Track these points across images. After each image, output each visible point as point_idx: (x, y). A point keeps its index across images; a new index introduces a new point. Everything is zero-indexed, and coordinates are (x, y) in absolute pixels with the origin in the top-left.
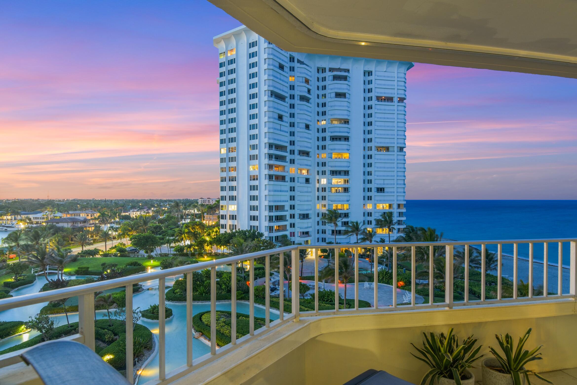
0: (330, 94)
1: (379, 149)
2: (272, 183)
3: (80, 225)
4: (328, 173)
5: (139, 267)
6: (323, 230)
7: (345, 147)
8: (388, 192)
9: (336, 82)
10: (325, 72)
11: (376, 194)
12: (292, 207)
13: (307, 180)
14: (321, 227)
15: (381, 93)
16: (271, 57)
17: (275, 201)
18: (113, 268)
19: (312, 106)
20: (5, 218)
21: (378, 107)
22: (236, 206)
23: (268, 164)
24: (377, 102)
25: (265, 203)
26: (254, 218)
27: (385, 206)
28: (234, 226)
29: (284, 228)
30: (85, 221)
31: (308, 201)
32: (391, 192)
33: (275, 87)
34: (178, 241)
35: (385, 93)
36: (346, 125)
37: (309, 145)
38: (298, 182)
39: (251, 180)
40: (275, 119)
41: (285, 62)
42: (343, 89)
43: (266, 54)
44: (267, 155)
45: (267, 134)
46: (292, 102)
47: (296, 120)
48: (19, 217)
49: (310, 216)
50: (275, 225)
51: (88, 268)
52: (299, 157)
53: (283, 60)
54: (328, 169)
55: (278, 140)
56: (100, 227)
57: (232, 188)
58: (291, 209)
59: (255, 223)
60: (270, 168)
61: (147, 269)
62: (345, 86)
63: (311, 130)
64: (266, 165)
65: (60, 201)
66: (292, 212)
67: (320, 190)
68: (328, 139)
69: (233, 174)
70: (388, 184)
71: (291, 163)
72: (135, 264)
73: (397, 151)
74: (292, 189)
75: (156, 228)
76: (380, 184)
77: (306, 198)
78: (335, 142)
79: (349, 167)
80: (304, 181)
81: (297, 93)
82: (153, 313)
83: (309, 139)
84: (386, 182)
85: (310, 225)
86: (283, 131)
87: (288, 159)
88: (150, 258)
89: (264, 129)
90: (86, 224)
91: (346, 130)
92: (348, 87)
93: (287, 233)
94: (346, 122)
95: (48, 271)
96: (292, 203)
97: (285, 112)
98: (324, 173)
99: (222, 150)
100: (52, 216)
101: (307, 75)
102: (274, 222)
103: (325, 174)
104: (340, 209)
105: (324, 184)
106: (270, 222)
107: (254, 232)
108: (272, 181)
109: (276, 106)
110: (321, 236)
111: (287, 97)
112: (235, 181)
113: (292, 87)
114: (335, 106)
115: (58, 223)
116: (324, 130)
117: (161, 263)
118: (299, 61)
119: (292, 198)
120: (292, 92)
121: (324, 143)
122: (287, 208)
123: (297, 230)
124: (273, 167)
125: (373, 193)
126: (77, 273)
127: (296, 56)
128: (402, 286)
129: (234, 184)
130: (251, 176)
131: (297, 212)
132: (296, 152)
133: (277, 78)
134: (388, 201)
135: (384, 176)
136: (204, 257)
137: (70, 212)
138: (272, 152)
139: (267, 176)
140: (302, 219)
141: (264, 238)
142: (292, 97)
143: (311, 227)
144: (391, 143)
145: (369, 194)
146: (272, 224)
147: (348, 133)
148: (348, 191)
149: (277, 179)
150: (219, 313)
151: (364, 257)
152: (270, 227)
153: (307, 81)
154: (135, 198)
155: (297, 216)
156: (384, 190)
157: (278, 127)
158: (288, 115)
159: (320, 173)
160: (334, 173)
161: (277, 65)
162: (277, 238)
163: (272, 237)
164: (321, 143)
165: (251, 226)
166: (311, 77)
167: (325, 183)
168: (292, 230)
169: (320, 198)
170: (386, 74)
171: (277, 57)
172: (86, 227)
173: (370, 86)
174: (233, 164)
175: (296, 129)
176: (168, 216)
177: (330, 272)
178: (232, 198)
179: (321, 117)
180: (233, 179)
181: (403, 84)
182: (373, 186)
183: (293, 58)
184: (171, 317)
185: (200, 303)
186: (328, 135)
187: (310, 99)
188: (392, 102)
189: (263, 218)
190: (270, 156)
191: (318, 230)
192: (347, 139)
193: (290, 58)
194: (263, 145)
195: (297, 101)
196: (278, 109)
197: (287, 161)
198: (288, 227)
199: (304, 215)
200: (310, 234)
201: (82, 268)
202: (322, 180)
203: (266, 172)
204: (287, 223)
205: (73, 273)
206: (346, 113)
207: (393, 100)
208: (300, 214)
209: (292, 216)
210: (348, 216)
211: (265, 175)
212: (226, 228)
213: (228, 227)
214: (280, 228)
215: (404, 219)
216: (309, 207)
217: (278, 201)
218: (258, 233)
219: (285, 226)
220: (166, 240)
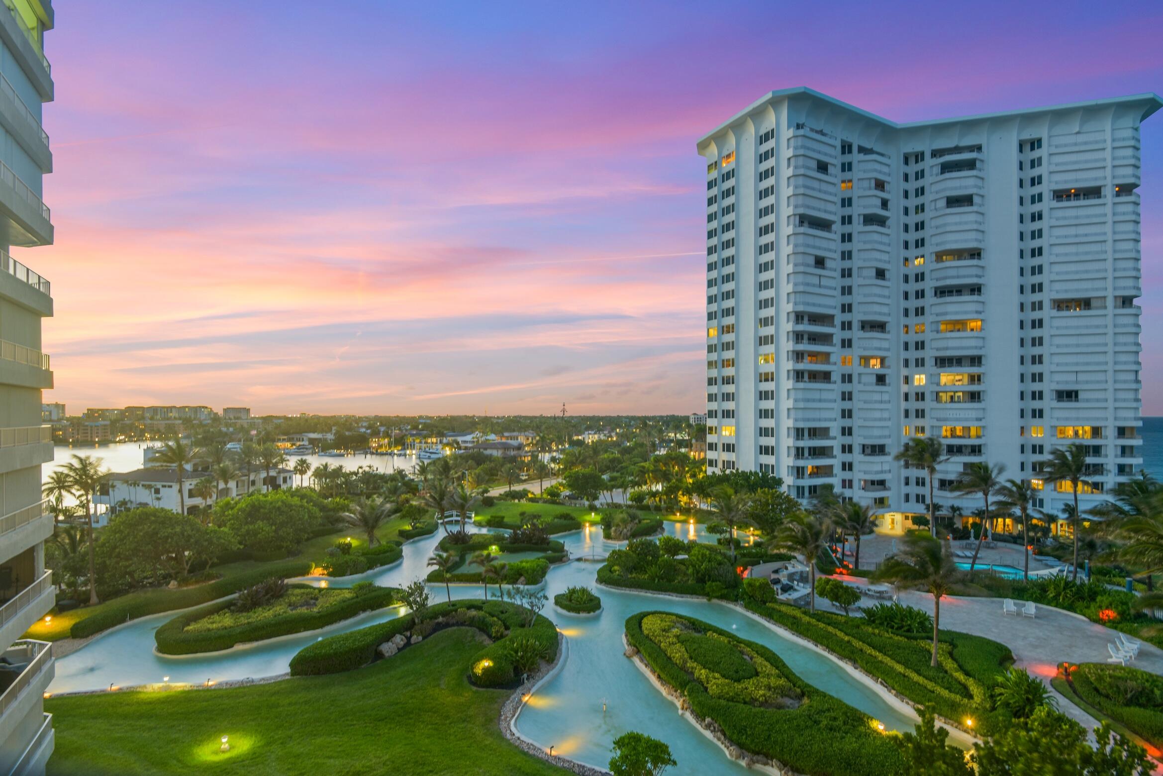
0: (933, 204)
1: (1061, 305)
2: (801, 385)
3: (512, 453)
4: (930, 363)
5: (570, 522)
6: (918, 478)
7: (973, 307)
8: (1087, 400)
9: (947, 175)
10: (923, 159)
11: (1055, 404)
12: (847, 431)
13: (881, 379)
14: (914, 473)
15: (1066, 182)
16: (801, 152)
17: (808, 420)
18: (535, 521)
19: (894, 231)
20: (429, 440)
21: (1059, 213)
22: (734, 428)
23: (793, 351)
24: (1055, 204)
25: (787, 423)
26: (766, 450)
27: (1080, 432)
28: (728, 464)
29: (827, 471)
30: (520, 447)
31: (881, 419)
32: (1098, 400)
33: (808, 207)
34: (639, 484)
35: (1077, 181)
36: (975, 262)
37: (885, 310)
38: (859, 383)
39: (761, 381)
40: (808, 265)
41: (831, 156)
42: (966, 187)
43: (791, 150)
44: (791, 335)
45: (792, 296)
46: (847, 229)
47: (855, 263)
48: (445, 440)
49: (887, 450)
50: (809, 464)
51: (503, 518)
52: (861, 334)
53: (826, 154)
54: (929, 354)
55: (814, 305)
56: (538, 456)
57: (728, 397)
58: (843, 434)
59: (769, 460)
60: (798, 358)
61: (584, 526)
62: (971, 182)
63: (889, 280)
64: (790, 353)
65: (498, 418)
66: (847, 440)
67: (912, 397)
68: (930, 293)
69: (729, 371)
70: (1087, 382)
71: (843, 346)
72: (566, 517)
73: (1115, 307)
74: (847, 396)
75: (613, 461)
76: (1067, 382)
77: (877, 415)
78: (949, 299)
79: (981, 348)
80: (874, 379)
81: (857, 210)
82: (570, 601)
83: (884, 297)
84: (1081, 377)
85: (885, 467)
86: (826, 287)
87: (837, 340)
88: (593, 508)
89: (787, 288)
90: (520, 452)
91: (974, 271)
92: (979, 182)
93: (835, 481)
94: (975, 254)
95: (454, 518)
96: (847, 423)
97: (830, 250)
98: (920, 363)
99: (711, 331)
100: (483, 439)
101: (880, 172)
102: (807, 458)
103: (923, 365)
104: (959, 437)
105: (919, 386)
106: (799, 459)
107: (765, 475)
108: (802, 382)
109: (811, 241)
110: (914, 490)
111: (834, 222)
112: (733, 383)
113: (847, 202)
114: (945, 225)
115: (486, 449)
116: (920, 277)
117: (603, 519)
118: (861, 150)
119: (847, 414)
120: (847, 211)
121: (920, 303)
122: (835, 431)
123: (858, 476)
124: (806, 356)
125: (1048, 403)
126: (490, 524)
127: (856, 141)
128: (1110, 621)
129: (730, 389)
130: (761, 374)
131: (857, 440)
132: (856, 325)
133: (813, 189)
134: (1088, 419)
135: (1077, 364)
136: (675, 515)
137: (506, 434)
138: (801, 328)
139: (792, 373)
140: (869, 455)
141: (784, 489)
142: (847, 220)
143: (890, 471)
144: (1097, 289)
145: (1037, 404)
146: (801, 463)
147: (980, 277)
148: (979, 398)
149: (814, 378)
150: (674, 617)
151: (1019, 541)
152: (798, 468)
153: (880, 185)
154: (596, 415)
155: (857, 449)
156: (1077, 396)
157: (816, 280)
158: (838, 256)
159: (912, 363)
160: (944, 362)
161: (814, 165)
162: (813, 489)
163: (803, 487)
164: (913, 303)
165: (761, 465)
166: (889, 175)
167: (923, 382)
168: (847, 475)
169: (912, 414)
170: (1081, 138)
171: (814, 150)
172: (521, 457)
173: (1036, 172)
174: (729, 355)
175: (855, 281)
176: (636, 443)
177: (896, 569)
178: (728, 414)
179: (912, 252)
180: (728, 381)
181: (1130, 152)
182: (1048, 387)
183: (850, 146)
184: (598, 612)
185: (649, 595)
186: (928, 285)
187: (887, 218)
188: (1100, 197)
189: (783, 451)
190: (798, 337)
191: (907, 478)
192: (976, 289)
193: (843, 147)
194: (783, 317)
195: (857, 227)
196: (814, 247)
197: (835, 342)
198: (837, 469)
199: (873, 447)
200: (887, 484)
201: (495, 517)
202: (917, 377)
203: (788, 365)
204: (835, 462)
205: (484, 523)
206: (973, 235)
207: (1103, 194)
208: (864, 446)
209: (847, 449)
210: (980, 451)
211: (788, 371)
212: (716, 466)
213: (720, 465)
214: (818, 471)
215: (1136, 461)
216: (886, 432)
217: (814, 420)
218: (774, 477)
219: (831, 467)
220: (620, 481)
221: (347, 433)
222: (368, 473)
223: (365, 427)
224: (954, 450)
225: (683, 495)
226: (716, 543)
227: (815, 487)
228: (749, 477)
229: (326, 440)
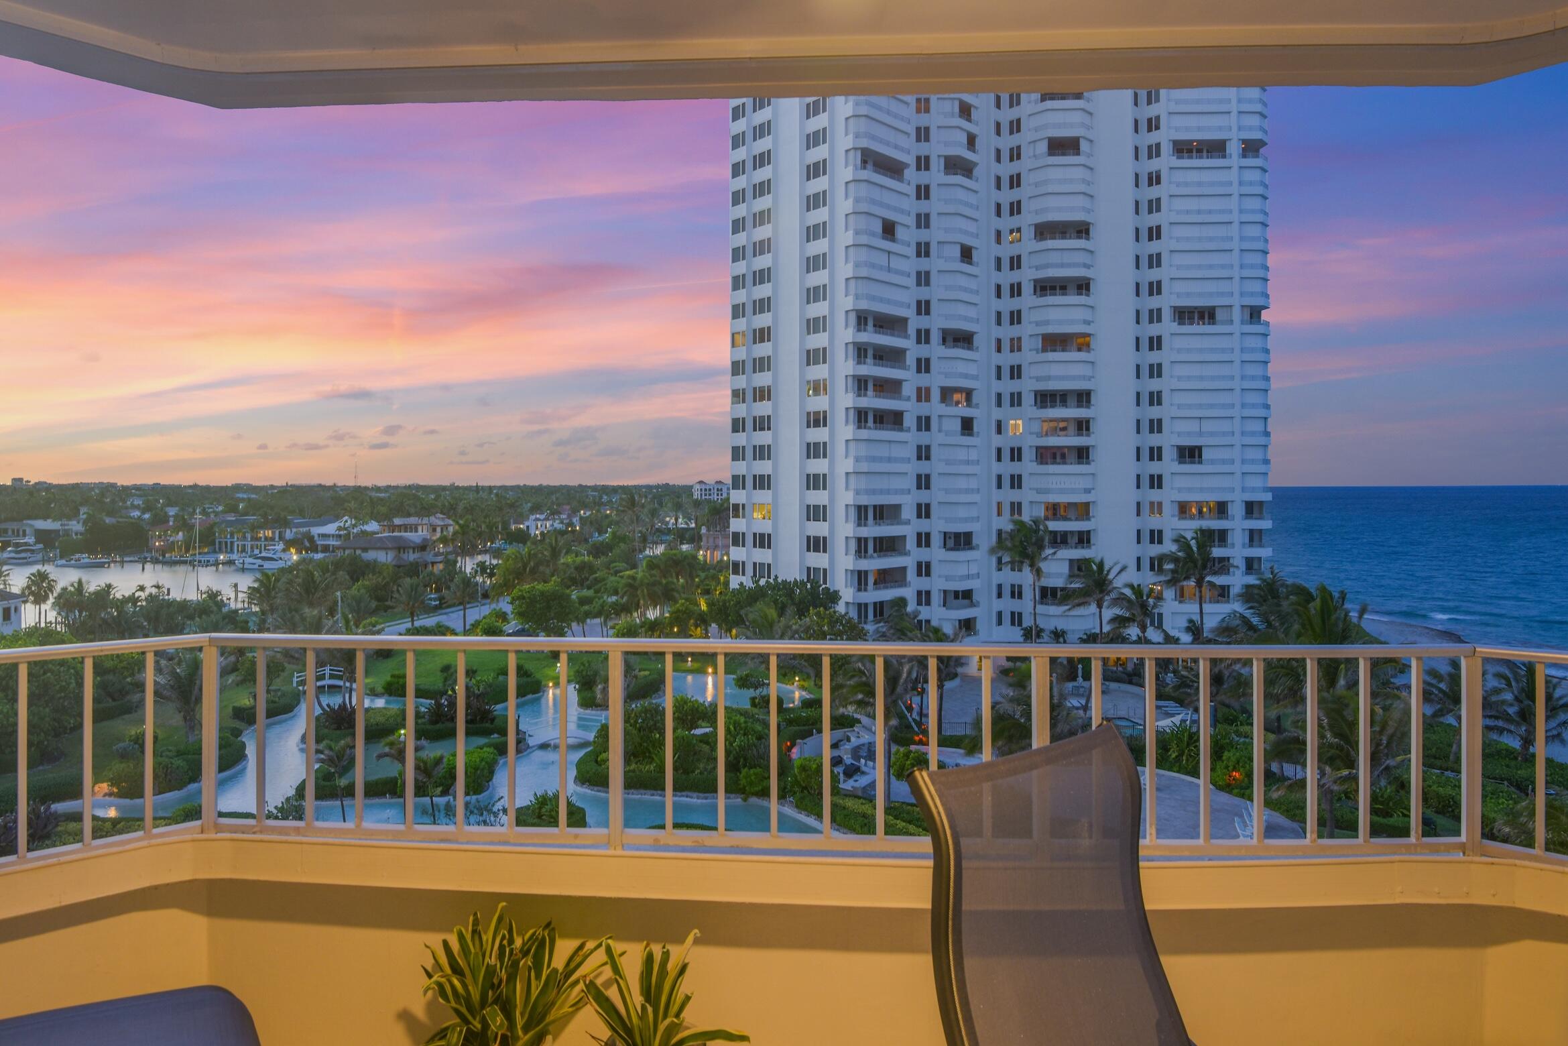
0: (1032, 145)
1: (1182, 315)
2: (864, 433)
3: (412, 557)
4: (1027, 399)
5: (525, 679)
6: (1013, 586)
7: (1080, 314)
8: (1213, 462)
11: (1177, 467)
12: (924, 511)
13: (967, 425)
14: (1008, 577)
15: (1187, 129)
17: (873, 492)
19: (981, 189)
20: (260, 533)
21: (1180, 176)
22: (769, 507)
23: (854, 376)
24: (1174, 162)
25: (843, 498)
26: (816, 544)
27: (1205, 509)
28: (761, 569)
29: (898, 577)
30: (424, 545)
31: (968, 491)
32: (1223, 462)
33: (873, 138)
35: (1199, 129)
36: (1083, 243)
38: (940, 431)
39: (808, 426)
40: (873, 234)
42: (1072, 126)
44: (851, 349)
45: (853, 284)
46: (923, 178)
47: (934, 235)
48: (288, 533)
49: (975, 541)
50: (875, 566)
52: (942, 351)
54: (1027, 386)
55: (882, 300)
56: (456, 562)
57: (761, 453)
58: (919, 515)
59: (818, 560)
60: (859, 388)
62: (1077, 117)
63: (977, 265)
64: (850, 380)
66: (923, 525)
67: (1006, 454)
68: (1027, 289)
69: (764, 409)
70: (1212, 434)
71: (919, 370)
73: (1242, 323)
74: (924, 453)
76: (1189, 434)
77: (963, 483)
78: (1051, 299)
79: (1090, 379)
80: (958, 425)
82: (540, 816)
83: (971, 291)
84: (1207, 426)
85: (974, 570)
86: (897, 272)
87: (910, 360)
89: (844, 269)
90: (425, 555)
91: (1081, 257)
92: (1087, 119)
93: (909, 593)
94: (1083, 230)
95: (327, 682)
96: (923, 496)
97: (902, 211)
98: (1016, 400)
100: (357, 530)
102: (872, 557)
103: (1019, 404)
104: (1064, 518)
105: (1015, 437)
106: (860, 557)
107: (815, 585)
108: (865, 428)
109: (876, 194)
110: (1008, 605)
111: (907, 166)
112: (769, 429)
113: (923, 134)
114: (1047, 182)
116: (1015, 263)
117: (577, 673)
119: (924, 482)
120: (923, 148)
121: (1015, 304)
122: (908, 513)
123: (938, 584)
124: (870, 384)
125: (1169, 465)
128: (1237, 786)
129: (765, 438)
130: (808, 415)
131: (937, 526)
132: (935, 336)
133: (881, 109)
134: (1212, 490)
135: (1201, 407)
137: (396, 521)
138: (863, 337)
139: (851, 414)
140: (953, 549)
141: (841, 608)
142: (923, 163)
143: (978, 575)
144: (1222, 294)
145: (1155, 468)
146: (864, 565)
147: (1088, 266)
148: (1088, 456)
149: (881, 422)
152: (859, 572)
153: (965, 111)
155: (936, 540)
156: (1200, 456)
157: (882, 259)
158: (912, 221)
159: (1006, 400)
160: (1047, 400)
162: (879, 607)
163: (866, 605)
164: (1007, 304)
165: (809, 569)
168: (923, 583)
169: (1006, 482)
172: (425, 563)
173: (1153, 111)
174: (764, 379)
175: (934, 264)
178: (762, 482)
179: (1006, 221)
180: (762, 424)
181: (1256, 93)
182: (1168, 440)
186: (1027, 275)
187: (975, 165)
188: (1224, 157)
189: (840, 545)
190: (861, 352)
191: (1000, 586)
192: (1084, 286)
194: (840, 319)
195: (936, 176)
197: (908, 363)
198: (911, 575)
199: (957, 536)
200: (975, 597)
202: (1012, 422)
203: (847, 400)
204: (909, 563)
205: (380, 689)
206: (1080, 201)
207: (1228, 152)
208: (945, 533)
209: (924, 540)
210: (1089, 541)
211: (847, 409)
212: (744, 574)
213: (749, 570)
214: (886, 578)
215: (1264, 552)
216: (974, 512)
217: (881, 492)
218: (828, 589)
219: (904, 569)
220: (597, 604)
221: (108, 520)
222: (157, 597)
223: (137, 507)
224: (1060, 540)
225: (696, 626)
226: (747, 706)
227: (882, 603)
228: (793, 591)
229: (67, 533)
